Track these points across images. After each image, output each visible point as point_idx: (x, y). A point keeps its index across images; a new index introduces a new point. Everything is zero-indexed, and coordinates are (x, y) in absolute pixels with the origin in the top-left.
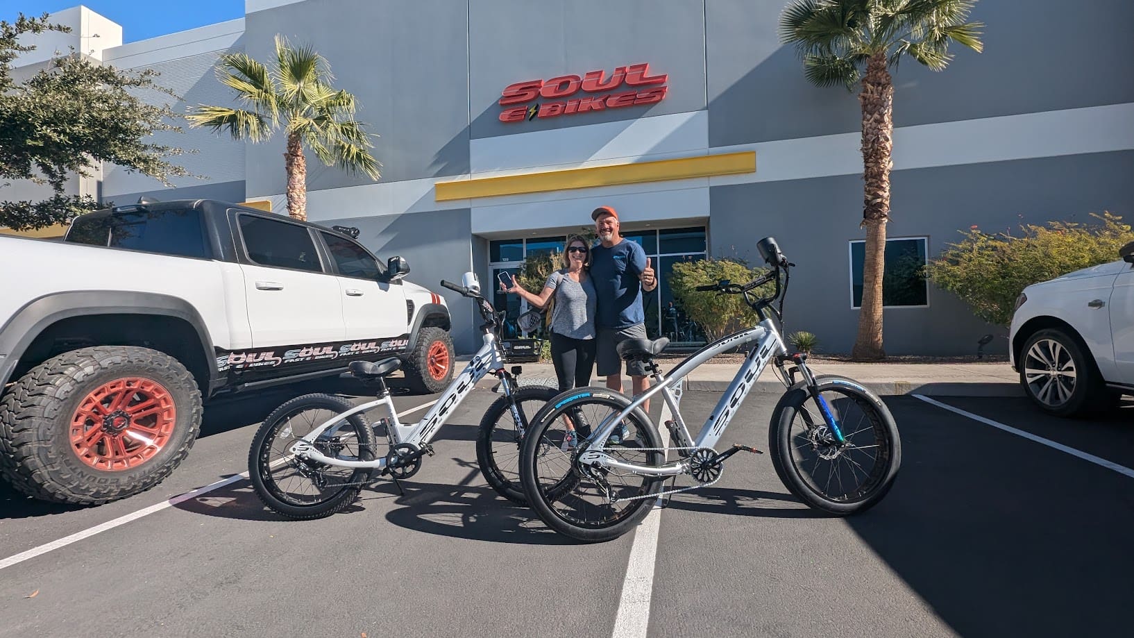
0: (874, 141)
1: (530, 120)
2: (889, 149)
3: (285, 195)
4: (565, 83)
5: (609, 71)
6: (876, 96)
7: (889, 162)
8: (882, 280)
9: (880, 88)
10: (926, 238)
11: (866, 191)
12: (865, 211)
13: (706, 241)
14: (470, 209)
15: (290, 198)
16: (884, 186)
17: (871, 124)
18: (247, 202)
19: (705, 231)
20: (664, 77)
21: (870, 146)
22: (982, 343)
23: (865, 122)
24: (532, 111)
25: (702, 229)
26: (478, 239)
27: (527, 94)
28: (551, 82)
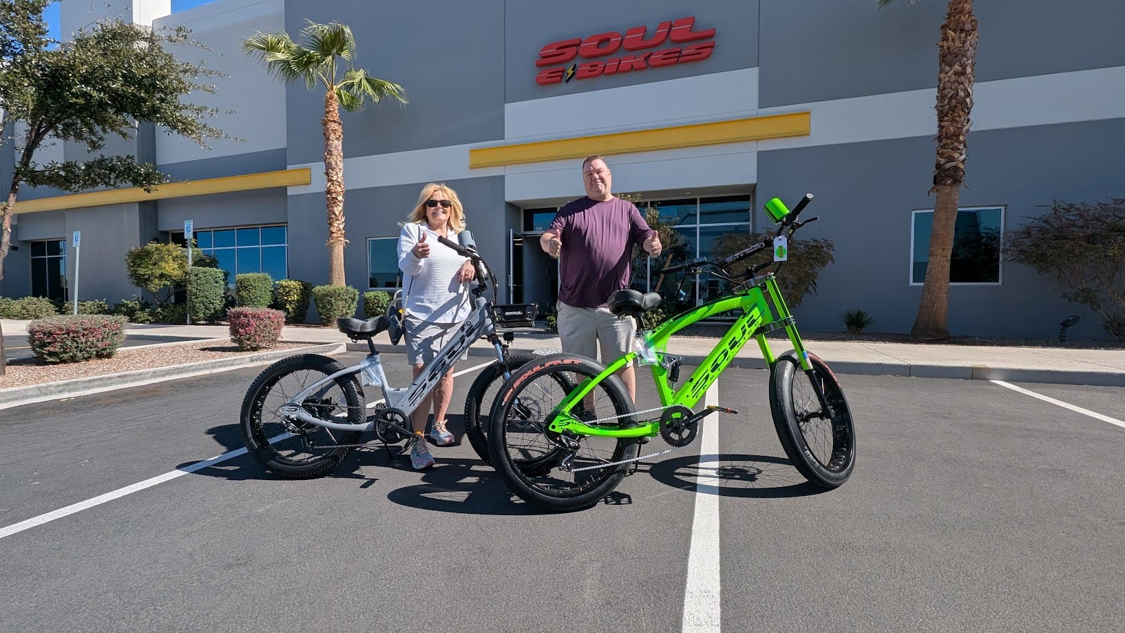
0: (951, 97)
1: (567, 81)
2: (969, 106)
3: (324, 162)
4: (604, 40)
5: (652, 26)
6: (958, 43)
7: (968, 120)
8: (950, 253)
9: (964, 35)
10: (1004, 207)
11: (938, 154)
12: (935, 177)
13: (751, 211)
14: (504, 176)
15: (329, 166)
16: (961, 147)
17: (949, 77)
18: (288, 169)
19: (749, 200)
20: (714, 30)
21: (946, 102)
22: (1065, 325)
23: (942, 75)
24: (570, 72)
25: (746, 198)
26: (513, 207)
27: (564, 53)
28: (590, 40)
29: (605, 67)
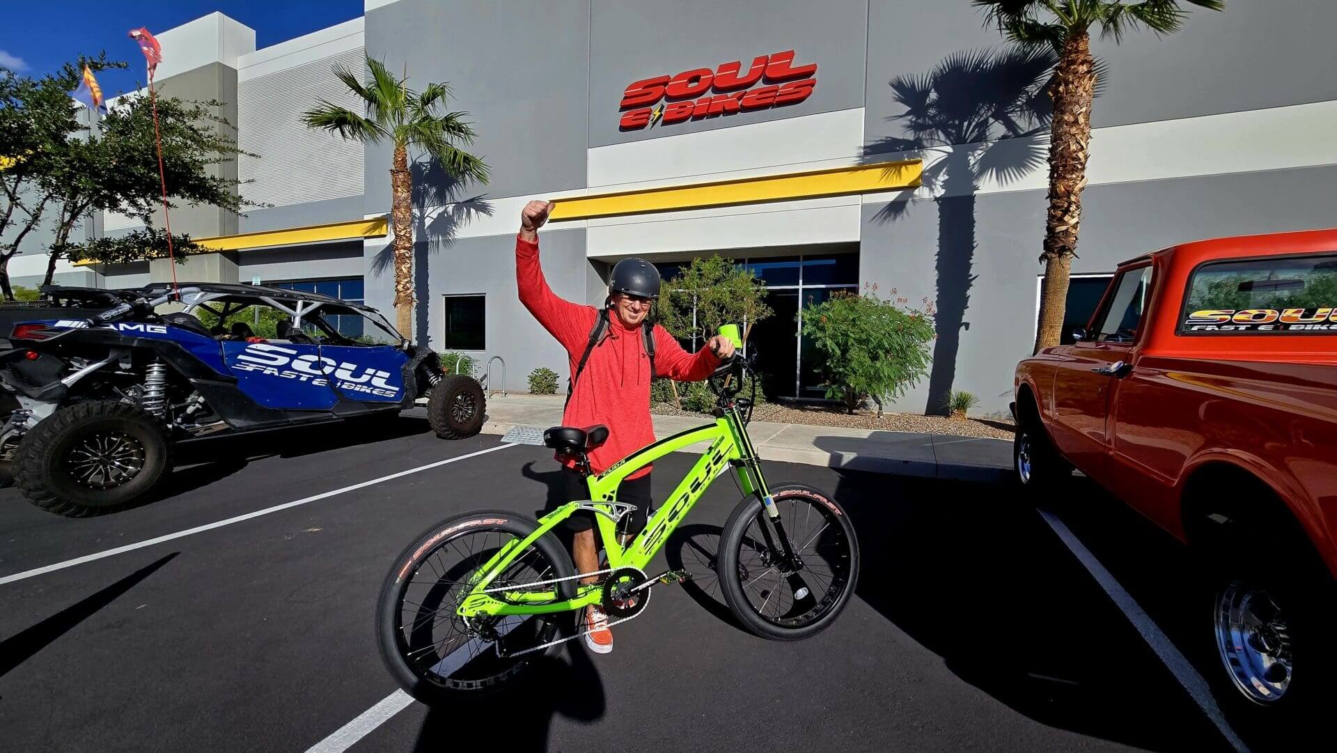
0: (1062, 150)
1: (654, 124)
2: (1083, 160)
4: (695, 78)
6: (1069, 89)
7: (1083, 177)
8: (1061, 330)
9: (1076, 78)
11: (1050, 215)
12: (1045, 242)
14: (585, 230)
16: (1073, 208)
18: (365, 219)
19: (857, 258)
20: (815, 66)
21: (1058, 156)
24: (658, 114)
25: (855, 256)
27: (651, 93)
28: (678, 77)
29: (694, 108)
